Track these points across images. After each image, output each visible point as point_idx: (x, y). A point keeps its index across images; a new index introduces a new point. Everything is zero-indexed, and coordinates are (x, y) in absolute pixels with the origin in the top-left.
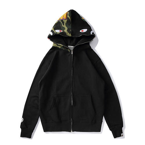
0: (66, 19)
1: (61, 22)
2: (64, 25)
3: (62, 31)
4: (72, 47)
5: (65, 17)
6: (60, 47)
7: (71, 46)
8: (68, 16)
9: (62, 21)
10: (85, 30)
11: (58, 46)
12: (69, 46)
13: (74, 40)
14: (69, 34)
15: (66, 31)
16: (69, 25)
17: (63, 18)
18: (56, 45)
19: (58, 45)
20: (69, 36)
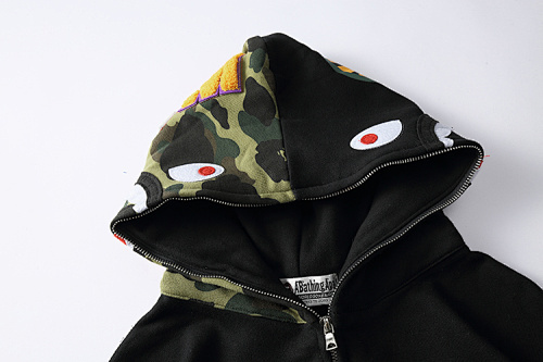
0: (236, 92)
1: (209, 114)
2: (226, 126)
3: (219, 170)
4: (318, 279)
5: (229, 80)
6: (220, 301)
7: (306, 280)
8: (250, 73)
9: (212, 104)
10: (388, 132)
11: (207, 297)
12: (292, 282)
13: (325, 223)
14: (271, 183)
15: (246, 163)
16: (265, 120)
17: (218, 89)
18: (185, 288)
19: (200, 286)
20: (278, 197)
